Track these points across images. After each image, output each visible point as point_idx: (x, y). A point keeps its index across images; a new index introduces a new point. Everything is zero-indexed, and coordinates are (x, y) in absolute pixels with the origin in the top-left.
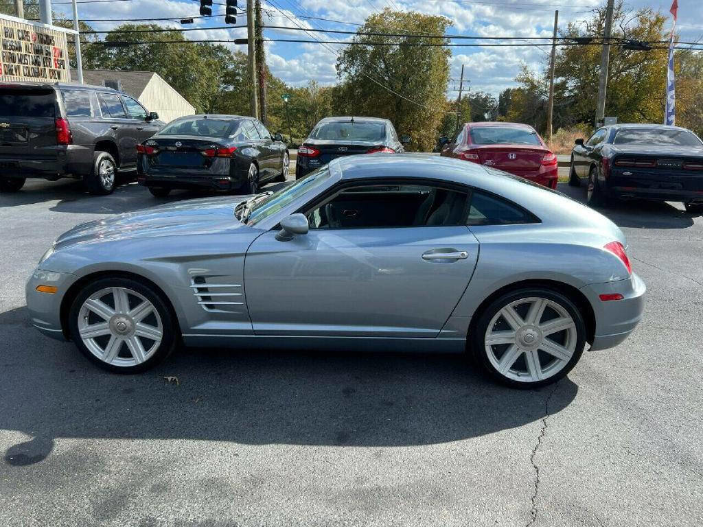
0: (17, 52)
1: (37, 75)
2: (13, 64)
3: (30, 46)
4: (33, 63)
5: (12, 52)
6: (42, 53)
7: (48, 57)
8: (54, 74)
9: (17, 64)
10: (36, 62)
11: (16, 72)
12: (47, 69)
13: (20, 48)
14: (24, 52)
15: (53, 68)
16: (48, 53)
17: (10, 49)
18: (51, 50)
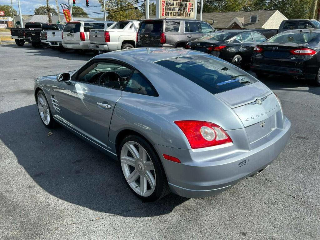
0: (172, 6)
1: (179, 15)
2: (169, 11)
3: (178, 3)
4: (178, 10)
5: (169, 6)
6: (183, 6)
7: (186, 7)
8: (187, 15)
9: (171, 11)
10: (180, 10)
11: (170, 15)
12: (184, 12)
13: (174, 4)
14: (175, 6)
15: (187, 12)
16: (186, 6)
17: (169, 5)
18: (188, 4)
